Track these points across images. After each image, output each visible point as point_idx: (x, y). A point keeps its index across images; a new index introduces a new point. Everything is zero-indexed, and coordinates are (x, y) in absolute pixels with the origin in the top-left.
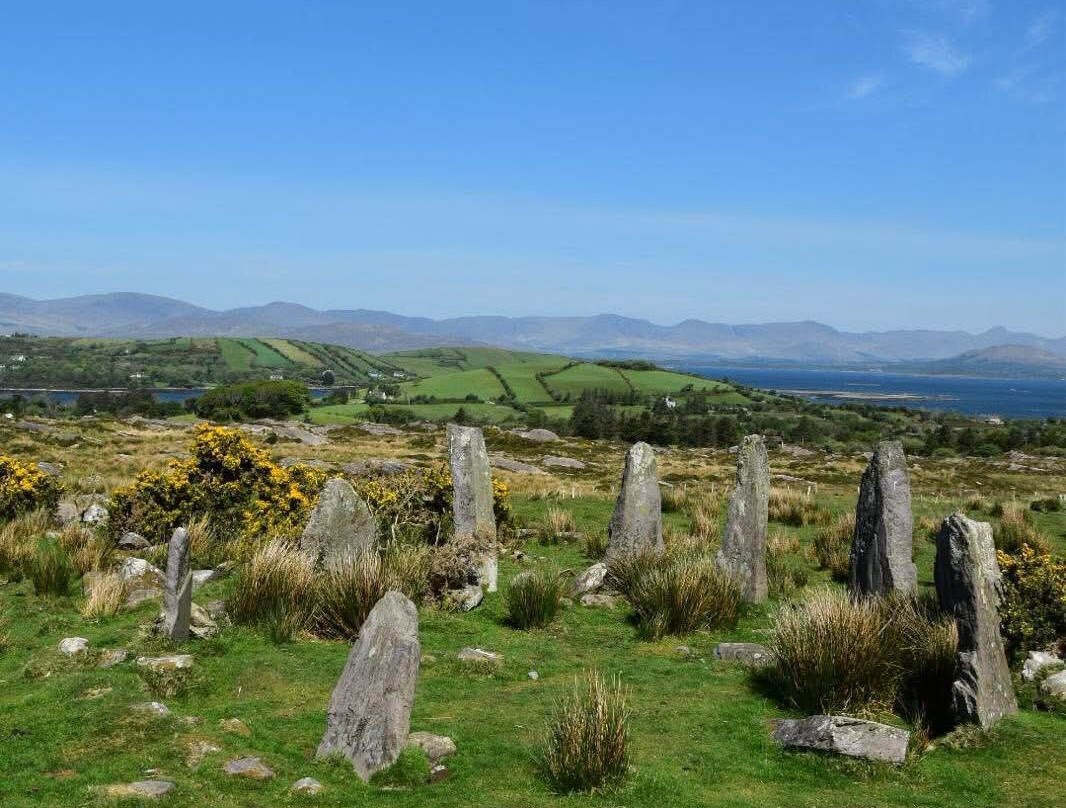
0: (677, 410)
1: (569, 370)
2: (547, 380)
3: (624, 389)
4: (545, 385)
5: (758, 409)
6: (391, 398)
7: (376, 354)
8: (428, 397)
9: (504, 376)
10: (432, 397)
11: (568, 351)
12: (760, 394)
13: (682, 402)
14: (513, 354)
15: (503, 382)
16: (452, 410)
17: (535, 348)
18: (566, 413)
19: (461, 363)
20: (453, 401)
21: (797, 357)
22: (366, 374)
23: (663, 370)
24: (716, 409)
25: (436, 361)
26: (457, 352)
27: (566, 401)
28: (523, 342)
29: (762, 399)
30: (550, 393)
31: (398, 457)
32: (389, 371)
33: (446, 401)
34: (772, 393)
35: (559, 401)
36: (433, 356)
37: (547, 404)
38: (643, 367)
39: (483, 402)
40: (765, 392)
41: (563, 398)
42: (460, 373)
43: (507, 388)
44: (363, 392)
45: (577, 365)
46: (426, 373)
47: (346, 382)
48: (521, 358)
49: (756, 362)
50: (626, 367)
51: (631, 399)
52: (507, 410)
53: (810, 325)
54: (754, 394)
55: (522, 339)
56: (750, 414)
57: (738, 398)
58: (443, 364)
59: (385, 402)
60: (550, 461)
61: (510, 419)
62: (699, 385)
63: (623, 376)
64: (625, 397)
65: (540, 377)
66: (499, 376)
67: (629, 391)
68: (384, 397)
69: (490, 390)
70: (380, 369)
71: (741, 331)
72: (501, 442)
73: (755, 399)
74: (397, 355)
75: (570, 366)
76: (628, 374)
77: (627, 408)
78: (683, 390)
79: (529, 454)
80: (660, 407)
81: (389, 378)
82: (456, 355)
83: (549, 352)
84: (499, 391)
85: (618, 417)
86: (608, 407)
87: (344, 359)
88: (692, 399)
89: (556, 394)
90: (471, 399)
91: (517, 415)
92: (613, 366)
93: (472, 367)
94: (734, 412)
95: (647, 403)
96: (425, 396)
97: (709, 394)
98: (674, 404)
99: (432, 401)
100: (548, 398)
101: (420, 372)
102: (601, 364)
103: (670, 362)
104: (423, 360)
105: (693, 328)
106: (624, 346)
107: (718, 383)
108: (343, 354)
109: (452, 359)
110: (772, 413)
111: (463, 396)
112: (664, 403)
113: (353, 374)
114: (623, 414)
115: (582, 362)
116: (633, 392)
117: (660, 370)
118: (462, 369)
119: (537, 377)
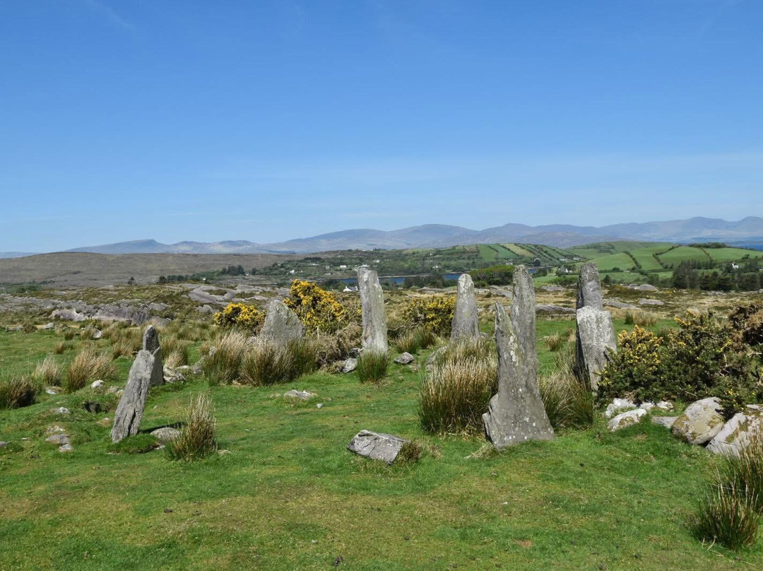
0: (739, 270)
1: (672, 250)
2: (660, 257)
3: (707, 260)
4: (658, 260)
6: (571, 272)
7: (564, 248)
9: (635, 255)
11: (674, 240)
13: (743, 265)
15: (634, 259)
17: (655, 239)
18: (668, 275)
19: (611, 250)
22: (558, 259)
23: (731, 247)
25: (597, 250)
26: (609, 244)
28: (646, 236)
30: (662, 264)
31: (555, 303)
32: (571, 257)
35: (666, 268)
36: (595, 248)
37: (660, 271)
38: (718, 246)
39: (622, 271)
41: (669, 267)
42: (611, 256)
43: (636, 263)
44: (555, 269)
45: (678, 247)
46: (591, 257)
47: (547, 264)
48: (646, 245)
50: (707, 246)
51: (711, 265)
52: (637, 275)
58: (601, 251)
59: (567, 274)
60: (643, 301)
61: (638, 280)
62: (753, 254)
63: (705, 252)
64: (707, 264)
65: (656, 255)
66: (631, 256)
67: (709, 261)
68: (567, 271)
69: (626, 264)
70: (565, 256)
72: (618, 292)
74: (575, 248)
75: (673, 248)
76: (708, 251)
77: (706, 270)
78: (743, 258)
79: (633, 299)
80: (729, 269)
81: (571, 261)
82: (608, 246)
83: (662, 241)
84: (632, 265)
85: (700, 275)
86: (694, 270)
87: (546, 252)
88: (748, 263)
89: (665, 264)
90: (616, 270)
91: (642, 277)
92: (699, 246)
93: (617, 252)
95: (720, 267)
97: (760, 260)
98: (737, 267)
100: (660, 267)
101: (588, 257)
102: (691, 246)
103: (737, 243)
104: (590, 250)
106: (707, 235)
108: (545, 249)
109: (607, 248)
111: (611, 268)
112: (731, 266)
113: (551, 260)
114: (703, 274)
115: (680, 245)
116: (712, 261)
117: (728, 247)
118: (612, 253)
119: (654, 256)
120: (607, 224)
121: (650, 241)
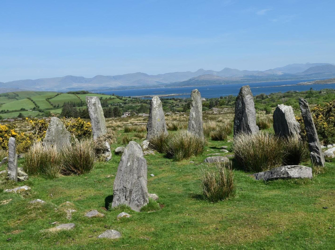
1: (57, 96)
2: (50, 100)
3: (79, 101)
4: (50, 102)
5: (125, 103)
8: (6, 111)
9: (34, 100)
10: (8, 111)
11: (56, 90)
12: (125, 98)
14: (36, 93)
16: (16, 115)
18: (60, 111)
19: (17, 97)
20: (16, 111)
21: (136, 85)
23: (91, 93)
24: (111, 105)
25: (7, 98)
26: (14, 93)
27: (58, 107)
29: (126, 100)
30: (52, 105)
33: (13, 111)
34: (130, 97)
35: (55, 107)
36: (5, 96)
37: (51, 109)
39: (27, 110)
40: (127, 98)
41: (57, 106)
42: (17, 101)
43: (36, 105)
45: (60, 94)
46: (5, 102)
48: (40, 93)
49: (123, 88)
50: (78, 93)
51: (81, 104)
52: (37, 113)
53: (139, 74)
54: (123, 98)
55: (38, 87)
56: (123, 105)
57: (118, 100)
58: (9, 98)
61: (39, 115)
63: (77, 97)
64: (79, 103)
65: (48, 100)
66: (32, 101)
67: (80, 102)
69: (29, 106)
71: (115, 78)
73: (124, 100)
75: (58, 95)
76: (79, 96)
77: (81, 107)
82: (14, 94)
83: (49, 91)
84: (33, 106)
85: (78, 111)
86: (74, 108)
89: (54, 105)
90: (23, 110)
91: (41, 114)
92: (73, 93)
93: (21, 99)
94: (117, 105)
96: (4, 110)
97: (108, 100)
99: (8, 112)
100: (52, 107)
101: (1, 102)
102: (69, 93)
103: (93, 91)
104: (2, 98)
105: (99, 78)
106: (76, 86)
107: (110, 96)
109: (14, 96)
110: (130, 104)
111: (20, 109)
114: (80, 110)
115: (62, 93)
116: (82, 102)
117: (90, 93)
118: (17, 99)
119: (46, 100)
120: (11, 81)
121: (41, 91)
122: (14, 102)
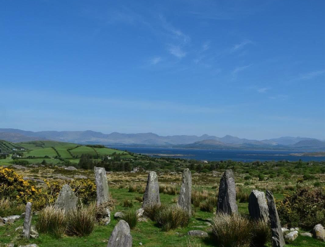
0: (111, 160)
1: (77, 148)
2: (71, 151)
3: (95, 154)
4: (70, 153)
5: (136, 159)
6: (20, 157)
7: (15, 143)
8: (33, 156)
9: (57, 150)
10: (34, 157)
11: (76, 142)
13: (113, 158)
14: (60, 143)
15: (57, 152)
16: (41, 161)
17: (66, 141)
18: (77, 161)
19: (43, 145)
20: (40, 158)
21: (147, 143)
22: (12, 149)
24: (123, 160)
25: (35, 145)
27: (76, 158)
28: (62, 139)
29: (137, 156)
30: (72, 155)
32: (19, 148)
33: (38, 158)
34: (140, 155)
35: (75, 158)
37: (71, 159)
38: (100, 147)
39: (50, 158)
40: (138, 154)
42: (43, 149)
43: (58, 154)
44: (11, 155)
45: (80, 146)
46: (32, 149)
47: (5, 152)
48: (62, 144)
49: (135, 145)
50: (95, 147)
51: (97, 157)
52: (58, 161)
53: (151, 134)
54: (135, 155)
55: (62, 138)
56: (133, 161)
57: (129, 156)
58: (37, 146)
59: (18, 158)
60: (76, 177)
61: (59, 163)
62: (118, 152)
63: (94, 150)
64: (95, 156)
65: (69, 150)
66: (55, 150)
68: (18, 156)
69: (52, 154)
70: (16, 148)
71: (130, 136)
72: (60, 171)
73: (135, 156)
74: (22, 143)
75: (78, 146)
76: (96, 149)
77: (96, 160)
78: (113, 154)
79: (69, 175)
80: (106, 159)
81: (19, 150)
82: (41, 143)
83: (70, 142)
84: (56, 155)
85: (93, 162)
86: (90, 159)
87: (4, 145)
88: (116, 157)
89: (73, 156)
90: (46, 157)
91: (61, 162)
92: (91, 146)
93: (46, 147)
94: (128, 160)
95: (102, 158)
96: (31, 156)
97: (121, 155)
98: (110, 158)
99: (34, 158)
100: (71, 157)
101: (29, 149)
102: (88, 146)
103: (108, 145)
104: (31, 145)
105: (115, 135)
106: (94, 140)
107: (123, 152)
108: (4, 143)
109: (40, 144)
110: (140, 161)
111: (44, 156)
112: (107, 158)
113: (7, 149)
114: (95, 162)
115: (81, 145)
116: (97, 155)
117: (106, 148)
118: (43, 148)
119: (67, 150)
120: (41, 131)
121: (64, 142)
122: (40, 149)
